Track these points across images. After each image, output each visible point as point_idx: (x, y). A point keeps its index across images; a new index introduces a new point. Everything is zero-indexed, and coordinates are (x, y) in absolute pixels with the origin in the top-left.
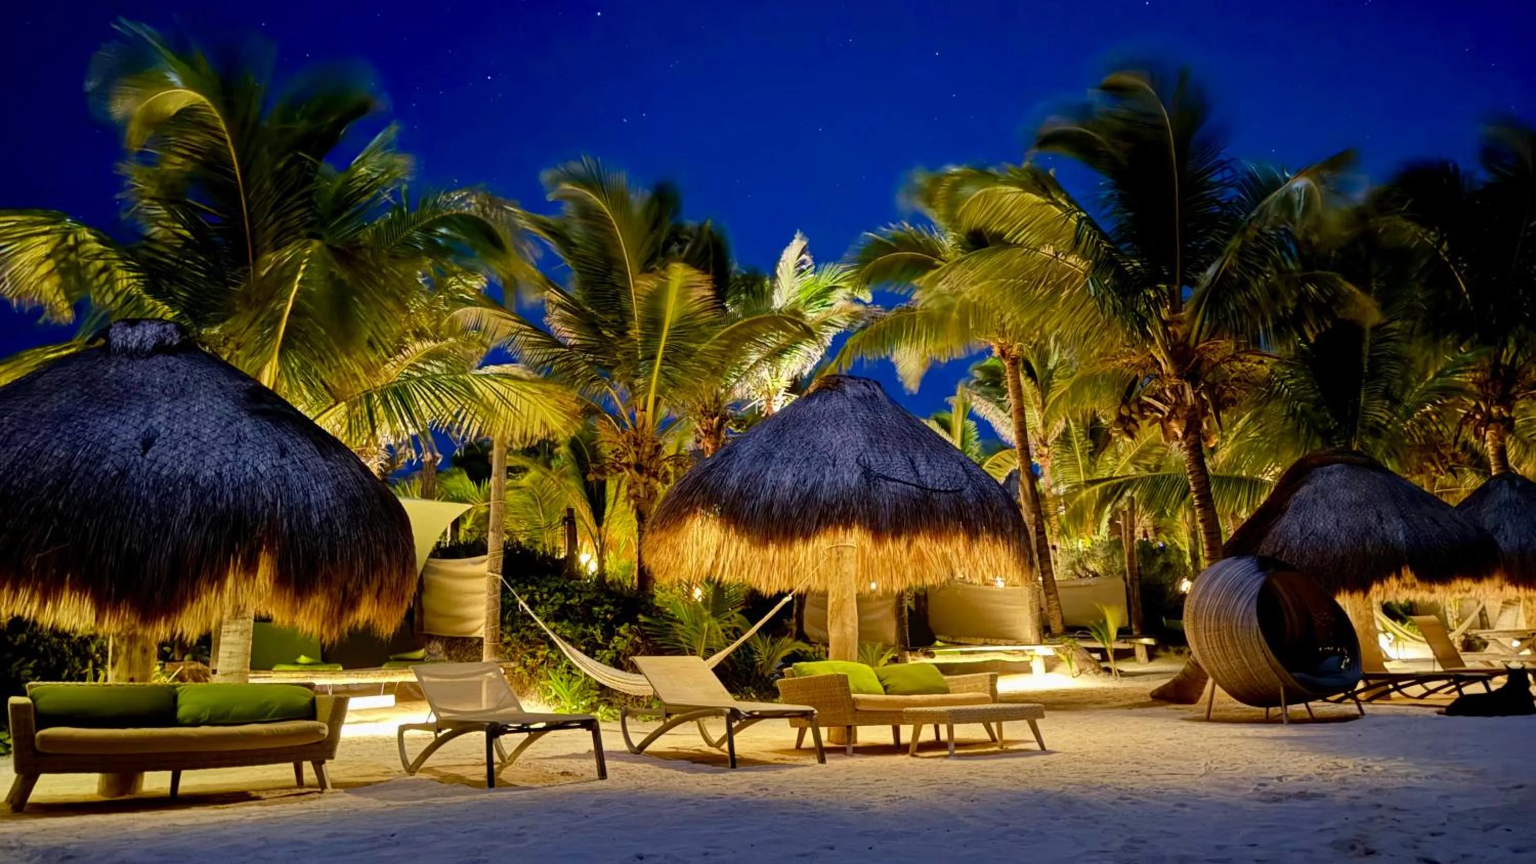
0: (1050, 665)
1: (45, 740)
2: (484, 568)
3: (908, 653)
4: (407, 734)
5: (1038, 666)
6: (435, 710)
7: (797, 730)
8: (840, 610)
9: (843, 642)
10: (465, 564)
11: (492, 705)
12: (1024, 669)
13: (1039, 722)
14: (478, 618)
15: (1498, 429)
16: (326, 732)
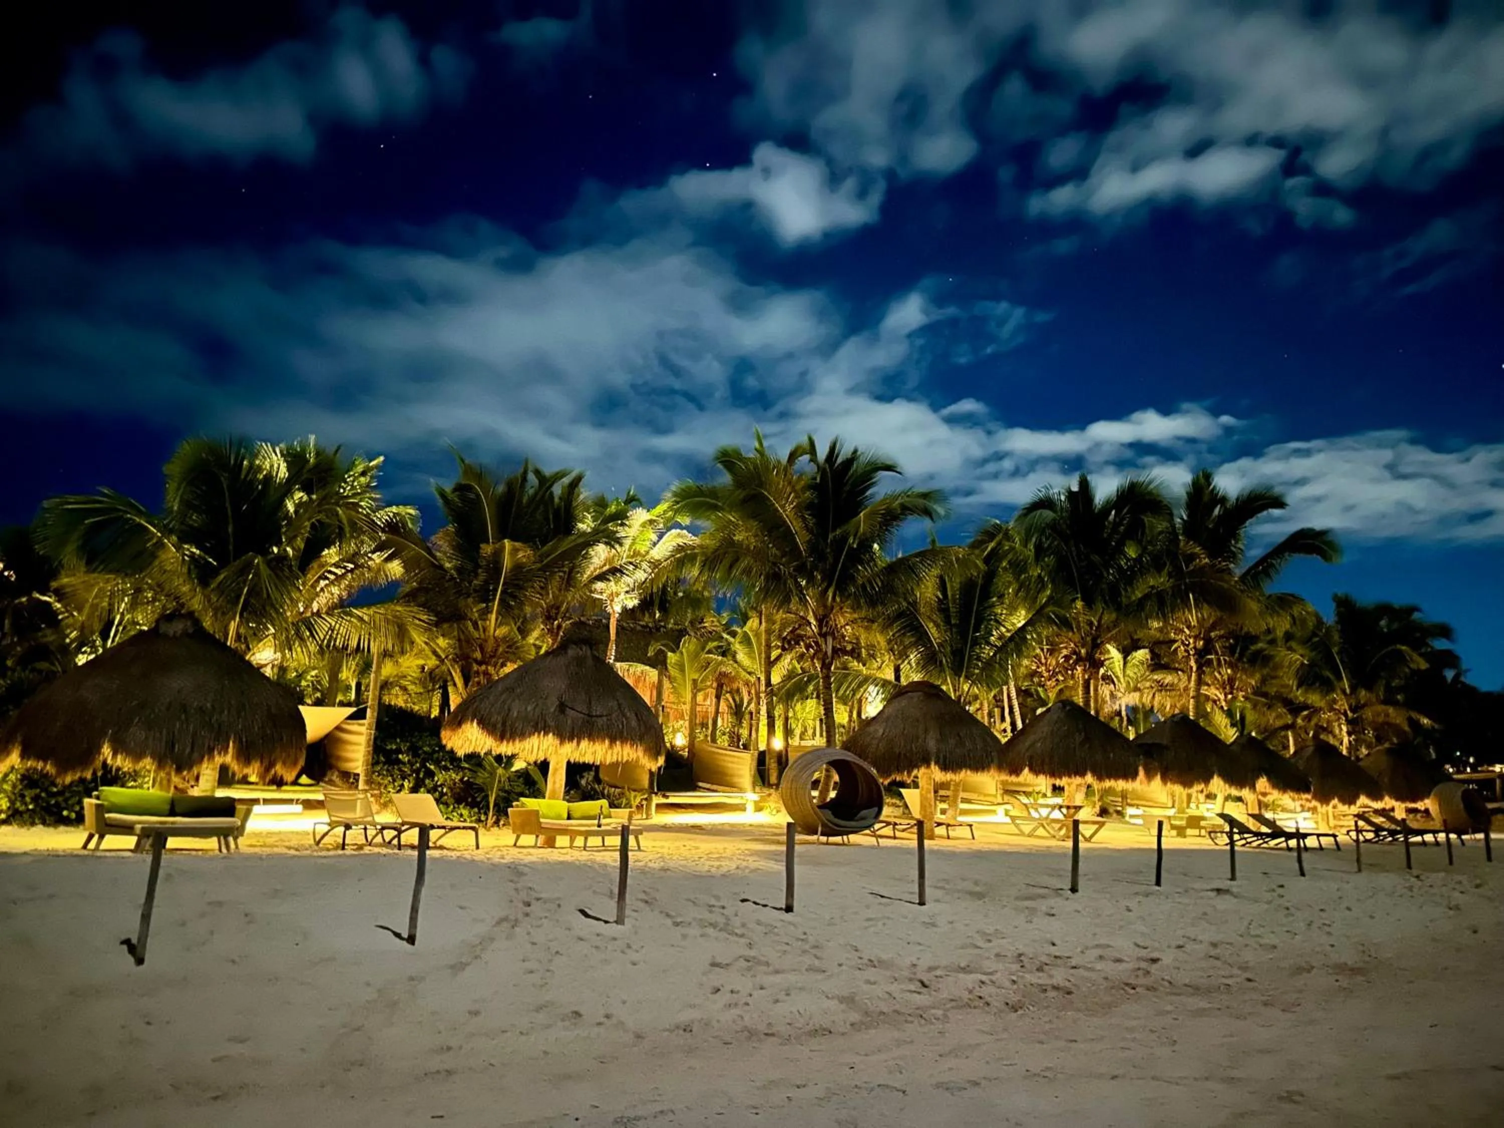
0: (759, 809)
1: (109, 818)
2: (363, 729)
3: (653, 795)
4: (317, 826)
5: (750, 807)
6: (330, 816)
7: (515, 836)
8: (556, 770)
9: (554, 791)
10: (353, 724)
11: (362, 815)
12: (741, 808)
13: (640, 837)
14: (357, 760)
15: (1085, 666)
16: (239, 823)
